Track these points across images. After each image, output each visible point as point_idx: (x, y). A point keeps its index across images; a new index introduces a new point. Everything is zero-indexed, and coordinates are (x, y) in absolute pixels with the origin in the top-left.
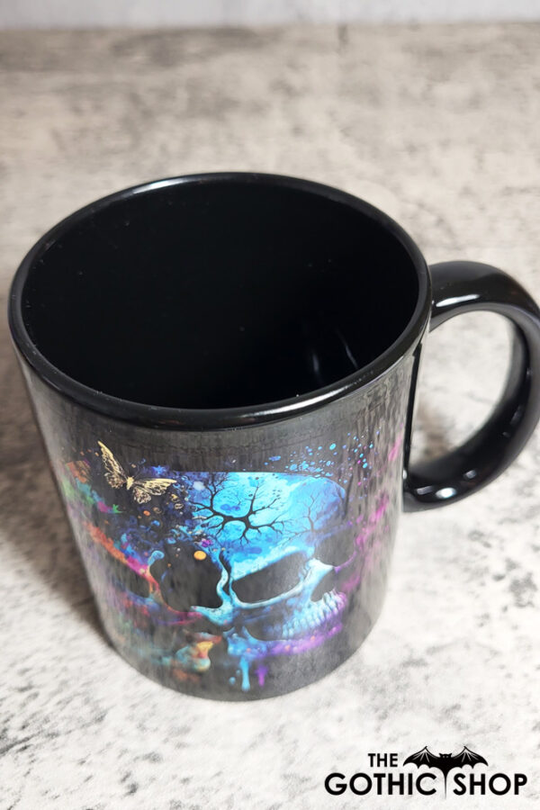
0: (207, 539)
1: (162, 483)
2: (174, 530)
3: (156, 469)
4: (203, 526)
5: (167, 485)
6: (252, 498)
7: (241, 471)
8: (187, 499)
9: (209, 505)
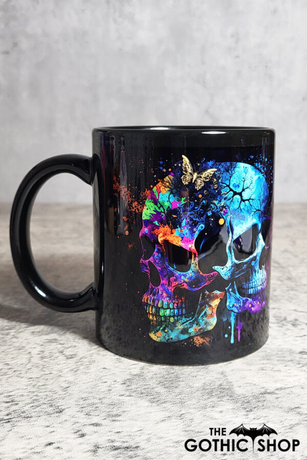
0: (226, 209)
1: (210, 171)
2: (212, 205)
3: (208, 163)
4: (225, 199)
5: (212, 173)
6: (243, 180)
7: (241, 162)
8: (220, 181)
9: (228, 184)
